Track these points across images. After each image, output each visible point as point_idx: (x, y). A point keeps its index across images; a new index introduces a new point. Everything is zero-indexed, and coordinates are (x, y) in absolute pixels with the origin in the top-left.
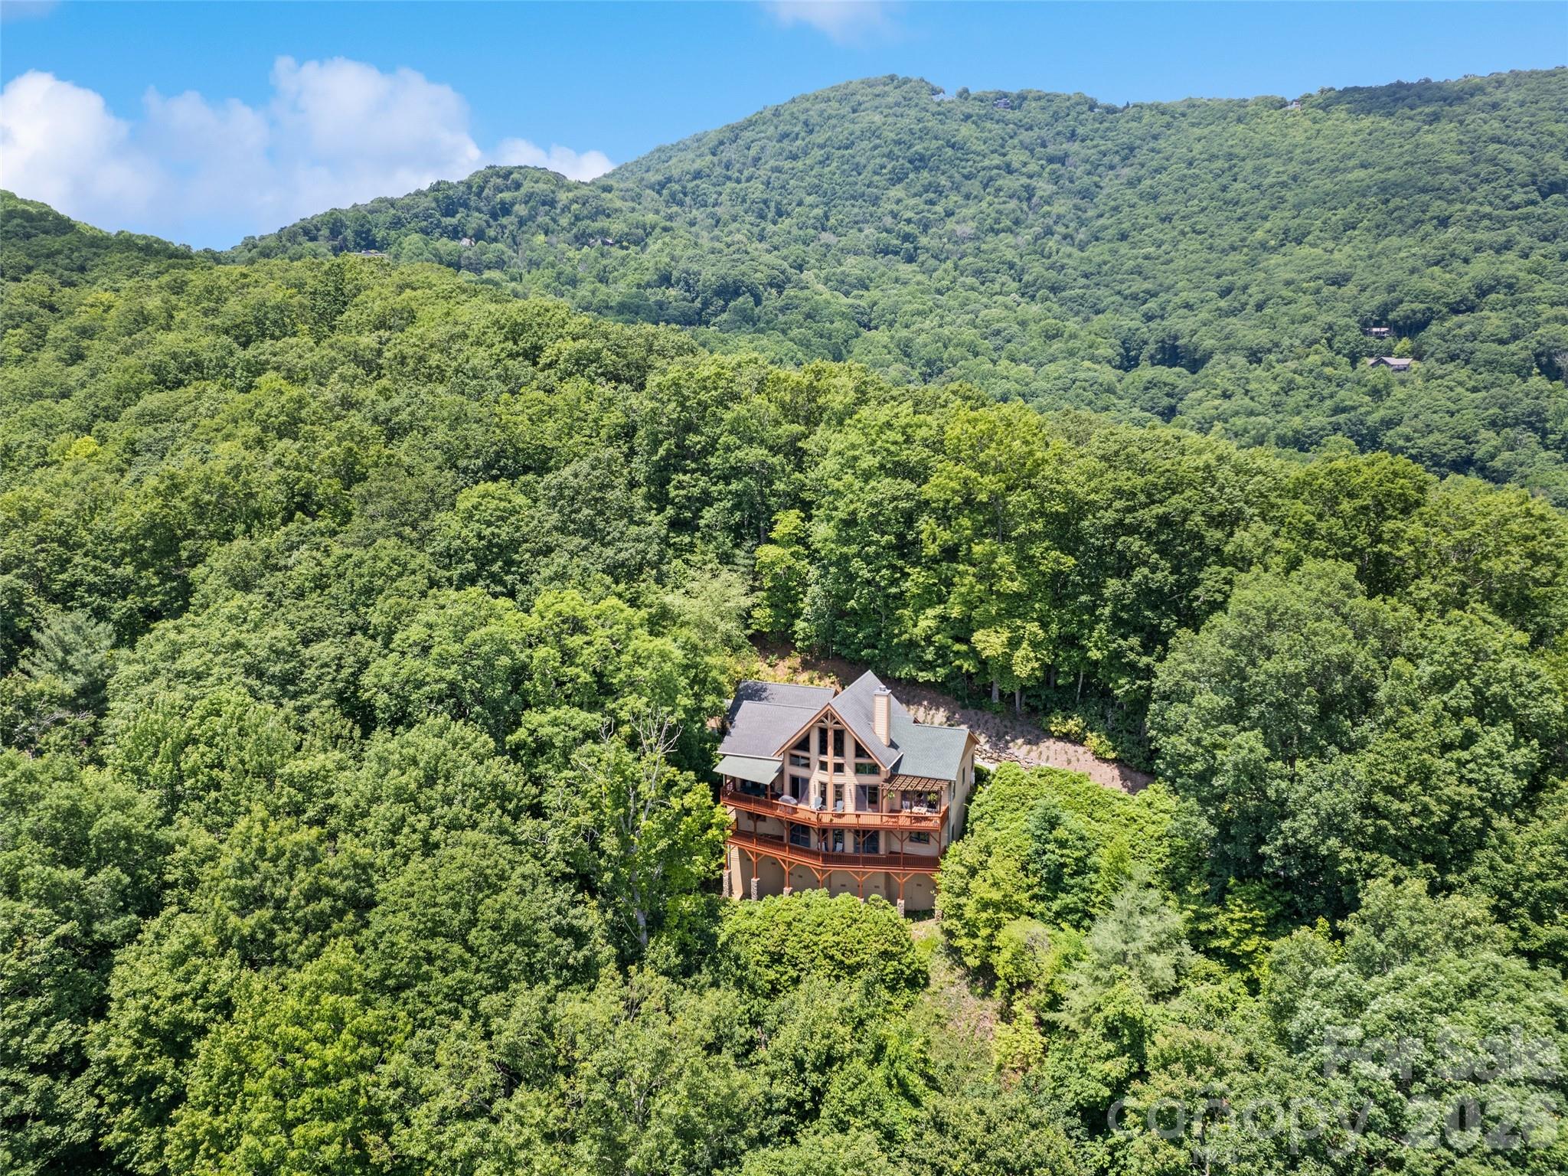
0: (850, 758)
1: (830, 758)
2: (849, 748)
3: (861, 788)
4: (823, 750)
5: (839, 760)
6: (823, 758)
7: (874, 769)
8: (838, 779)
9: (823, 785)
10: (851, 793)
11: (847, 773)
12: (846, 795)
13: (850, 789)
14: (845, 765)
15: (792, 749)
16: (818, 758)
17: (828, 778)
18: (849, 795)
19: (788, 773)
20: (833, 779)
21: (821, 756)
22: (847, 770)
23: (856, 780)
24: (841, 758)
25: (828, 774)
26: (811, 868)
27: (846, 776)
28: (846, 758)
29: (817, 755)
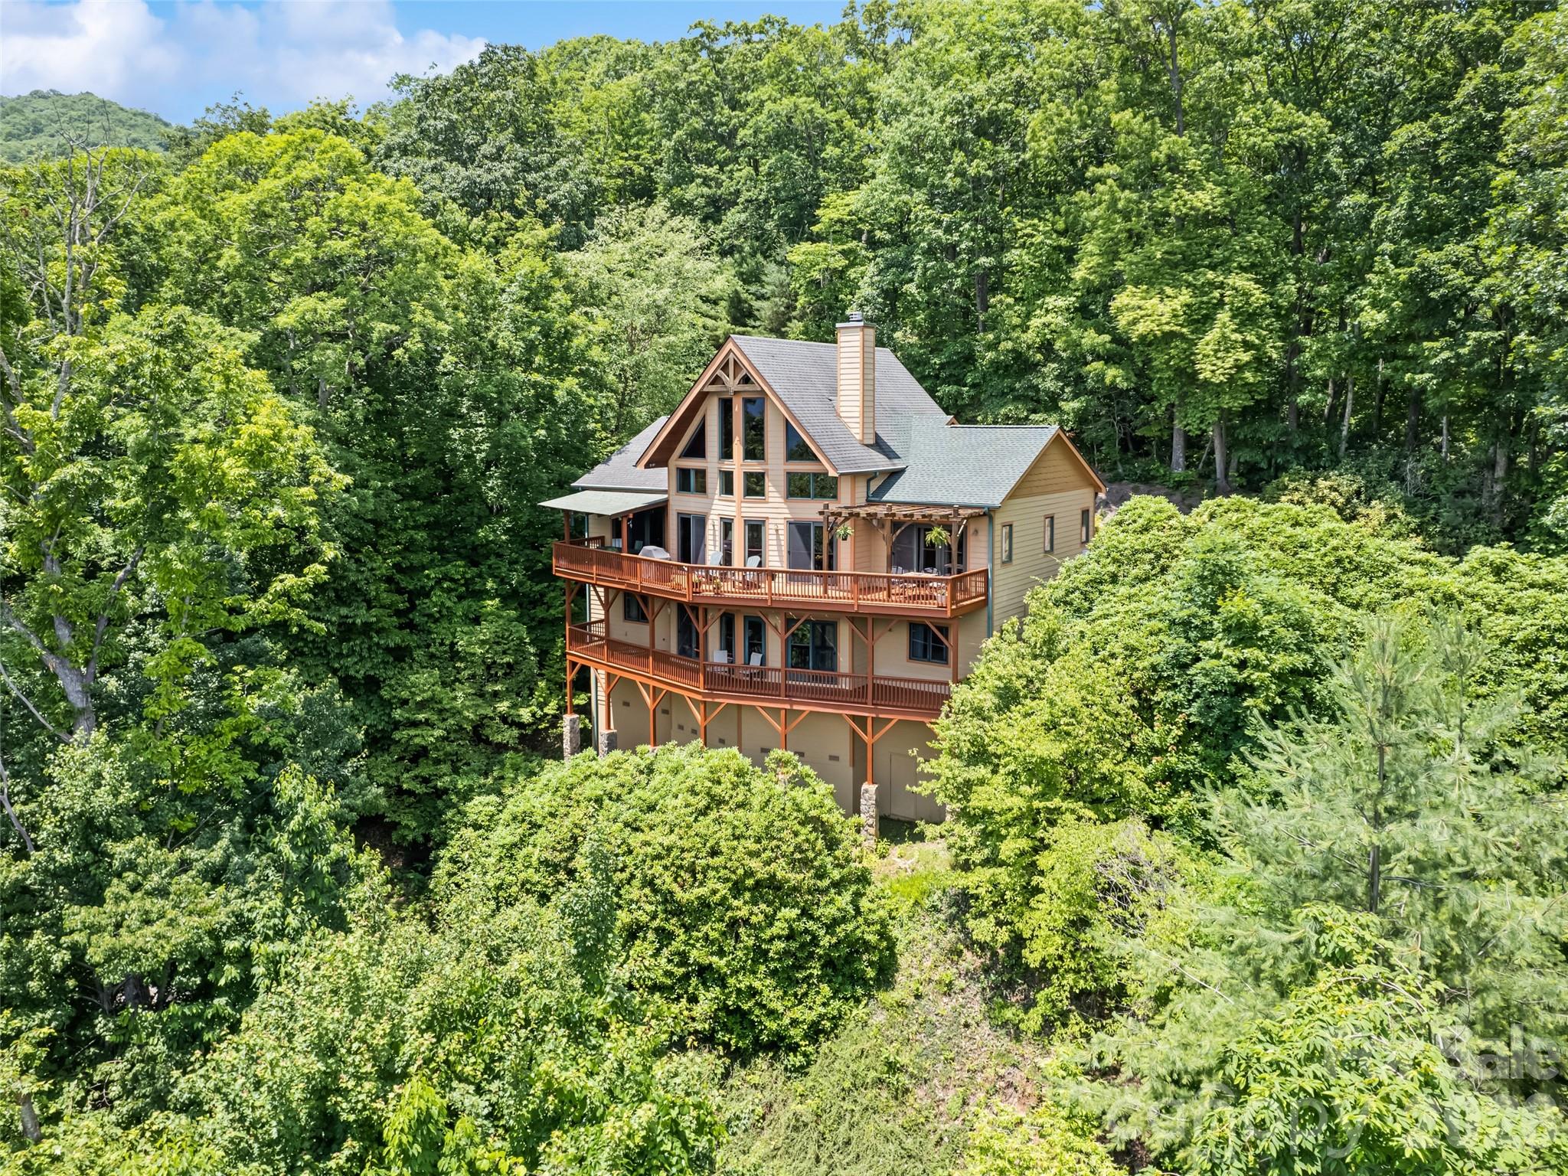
0: (776, 464)
1: (738, 465)
2: (775, 442)
3: (800, 529)
4: (727, 453)
5: (755, 467)
6: (727, 465)
7: (825, 487)
9: (727, 526)
10: (778, 539)
11: (770, 494)
12: (771, 542)
13: (777, 530)
14: (768, 478)
15: (680, 457)
16: (717, 465)
17: (734, 509)
18: (775, 542)
19: (675, 508)
20: (743, 510)
21: (724, 462)
22: (769, 489)
23: (788, 511)
24: (758, 463)
25: (734, 499)
26: (688, 699)
27: (767, 503)
28: (769, 462)
29: (716, 459)
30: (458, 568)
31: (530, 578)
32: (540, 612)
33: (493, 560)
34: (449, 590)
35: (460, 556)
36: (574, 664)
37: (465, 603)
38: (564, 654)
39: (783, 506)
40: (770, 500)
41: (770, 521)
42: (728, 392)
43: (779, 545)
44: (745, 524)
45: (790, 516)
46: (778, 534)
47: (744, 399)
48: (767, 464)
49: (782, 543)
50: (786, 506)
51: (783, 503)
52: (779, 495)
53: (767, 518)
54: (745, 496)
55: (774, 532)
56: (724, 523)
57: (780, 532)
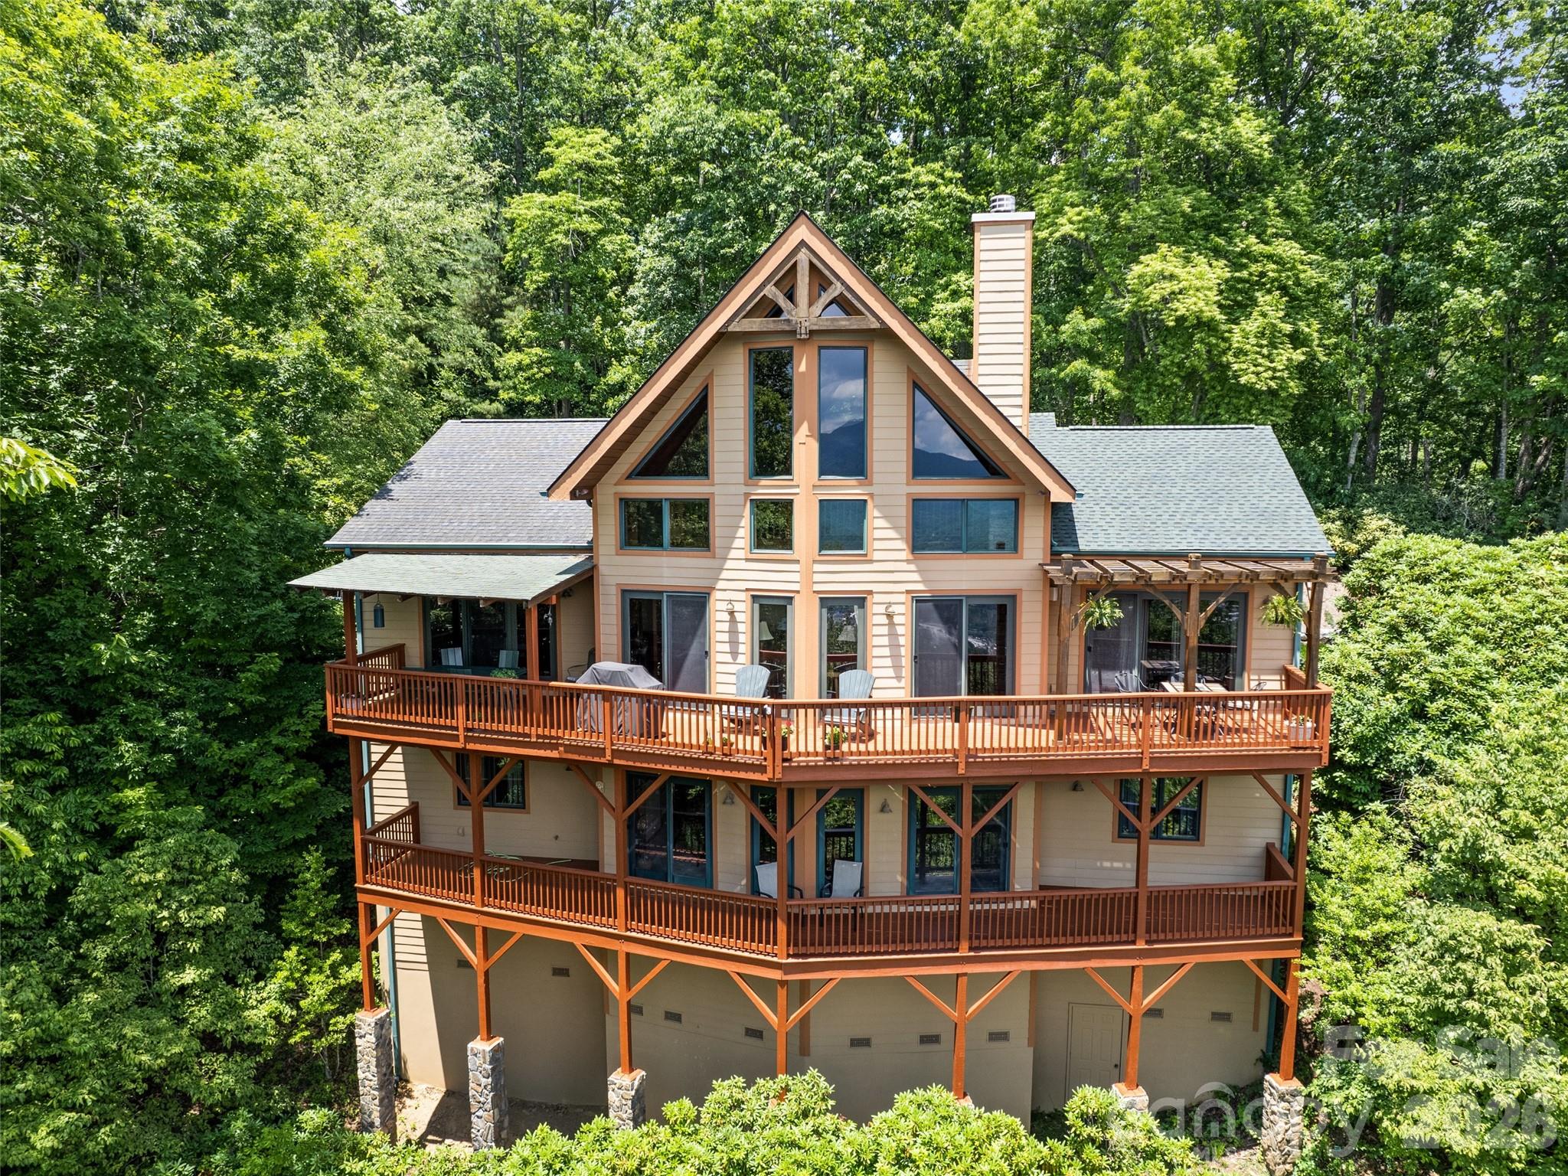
0: (888, 478)
1: (803, 488)
3: (938, 610)
5: (845, 492)
6: (772, 492)
8: (840, 576)
9: (773, 611)
10: (893, 635)
11: (877, 545)
12: (876, 641)
13: (890, 616)
14: (872, 511)
15: (629, 477)
16: (745, 489)
17: (796, 577)
18: (885, 641)
19: (614, 581)
20: (817, 578)
21: (765, 481)
22: (877, 534)
23: (916, 577)
24: (852, 481)
25: (795, 557)
26: (737, 978)
27: (871, 561)
28: (876, 478)
29: (741, 478)
39: (905, 566)
40: (877, 556)
41: (877, 598)
42: (793, 332)
43: (894, 646)
44: (822, 607)
45: (920, 587)
46: (892, 625)
47: (820, 348)
48: (871, 484)
49: (902, 641)
50: (912, 567)
51: (908, 561)
52: (902, 545)
53: (870, 592)
54: (821, 548)
55: (884, 620)
56: (761, 606)
57: (897, 619)
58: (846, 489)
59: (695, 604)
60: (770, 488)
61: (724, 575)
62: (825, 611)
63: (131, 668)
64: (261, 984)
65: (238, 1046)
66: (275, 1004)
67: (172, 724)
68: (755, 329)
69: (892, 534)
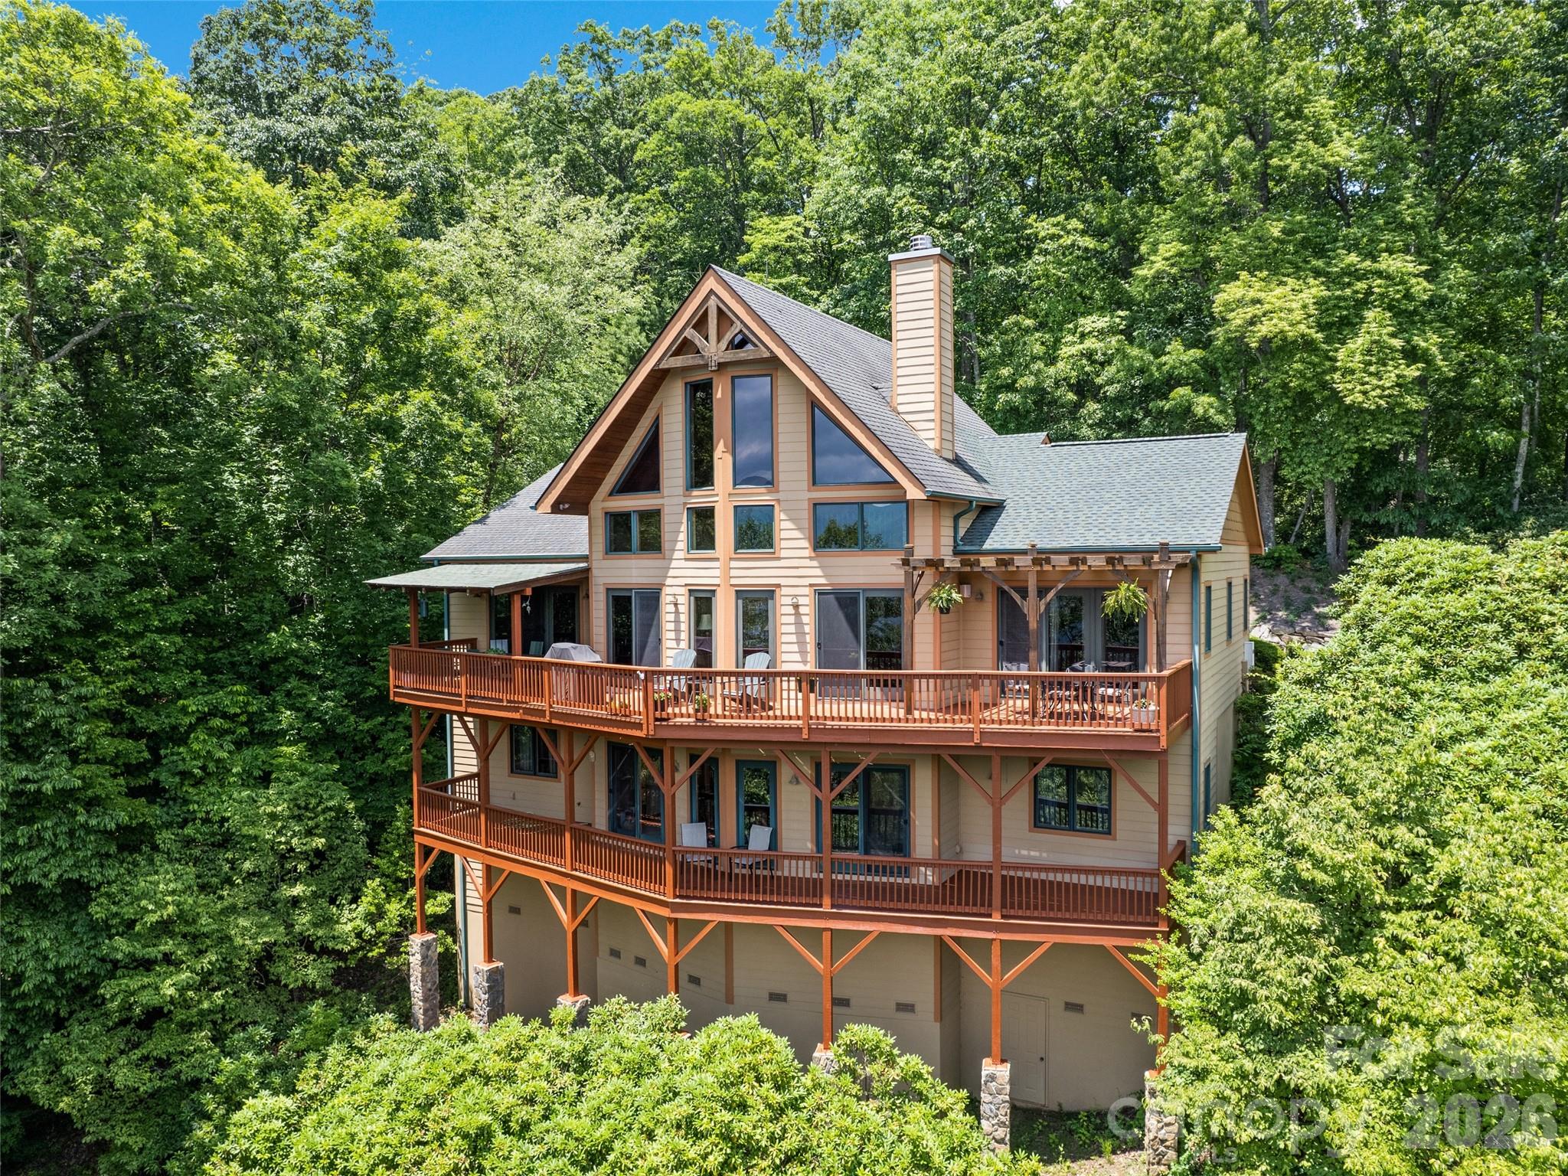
0: (792, 489)
1: (725, 496)
2: (795, 451)
3: (841, 602)
4: (701, 474)
5: (756, 499)
6: (703, 498)
8: (754, 572)
9: (703, 603)
10: (799, 623)
11: (784, 544)
12: (784, 629)
13: (796, 607)
14: (780, 516)
15: (611, 494)
16: (683, 500)
17: (717, 573)
18: (792, 629)
19: (601, 581)
20: (733, 573)
21: (695, 493)
22: (784, 534)
23: (818, 572)
24: (762, 489)
25: (716, 555)
26: (641, 914)
27: (779, 559)
28: (782, 486)
29: (681, 490)
30: (235, 696)
31: (355, 711)
32: (371, 765)
33: (293, 683)
34: (221, 733)
35: (240, 678)
36: (427, 851)
37: (248, 753)
38: (411, 833)
39: (807, 563)
40: (784, 553)
41: (784, 591)
42: (706, 366)
43: (800, 633)
44: (737, 598)
45: (823, 581)
46: (797, 614)
47: (733, 378)
48: (778, 491)
49: (807, 629)
50: (815, 563)
51: (810, 558)
52: (805, 544)
53: (779, 586)
54: (736, 549)
55: (791, 610)
56: (696, 599)
57: (802, 610)
58: (757, 496)
59: (652, 598)
60: (700, 498)
61: (671, 573)
62: (740, 602)
63: (293, 652)
64: (354, 906)
65: (324, 951)
66: (358, 922)
67: (322, 700)
68: (679, 365)
69: (797, 534)
